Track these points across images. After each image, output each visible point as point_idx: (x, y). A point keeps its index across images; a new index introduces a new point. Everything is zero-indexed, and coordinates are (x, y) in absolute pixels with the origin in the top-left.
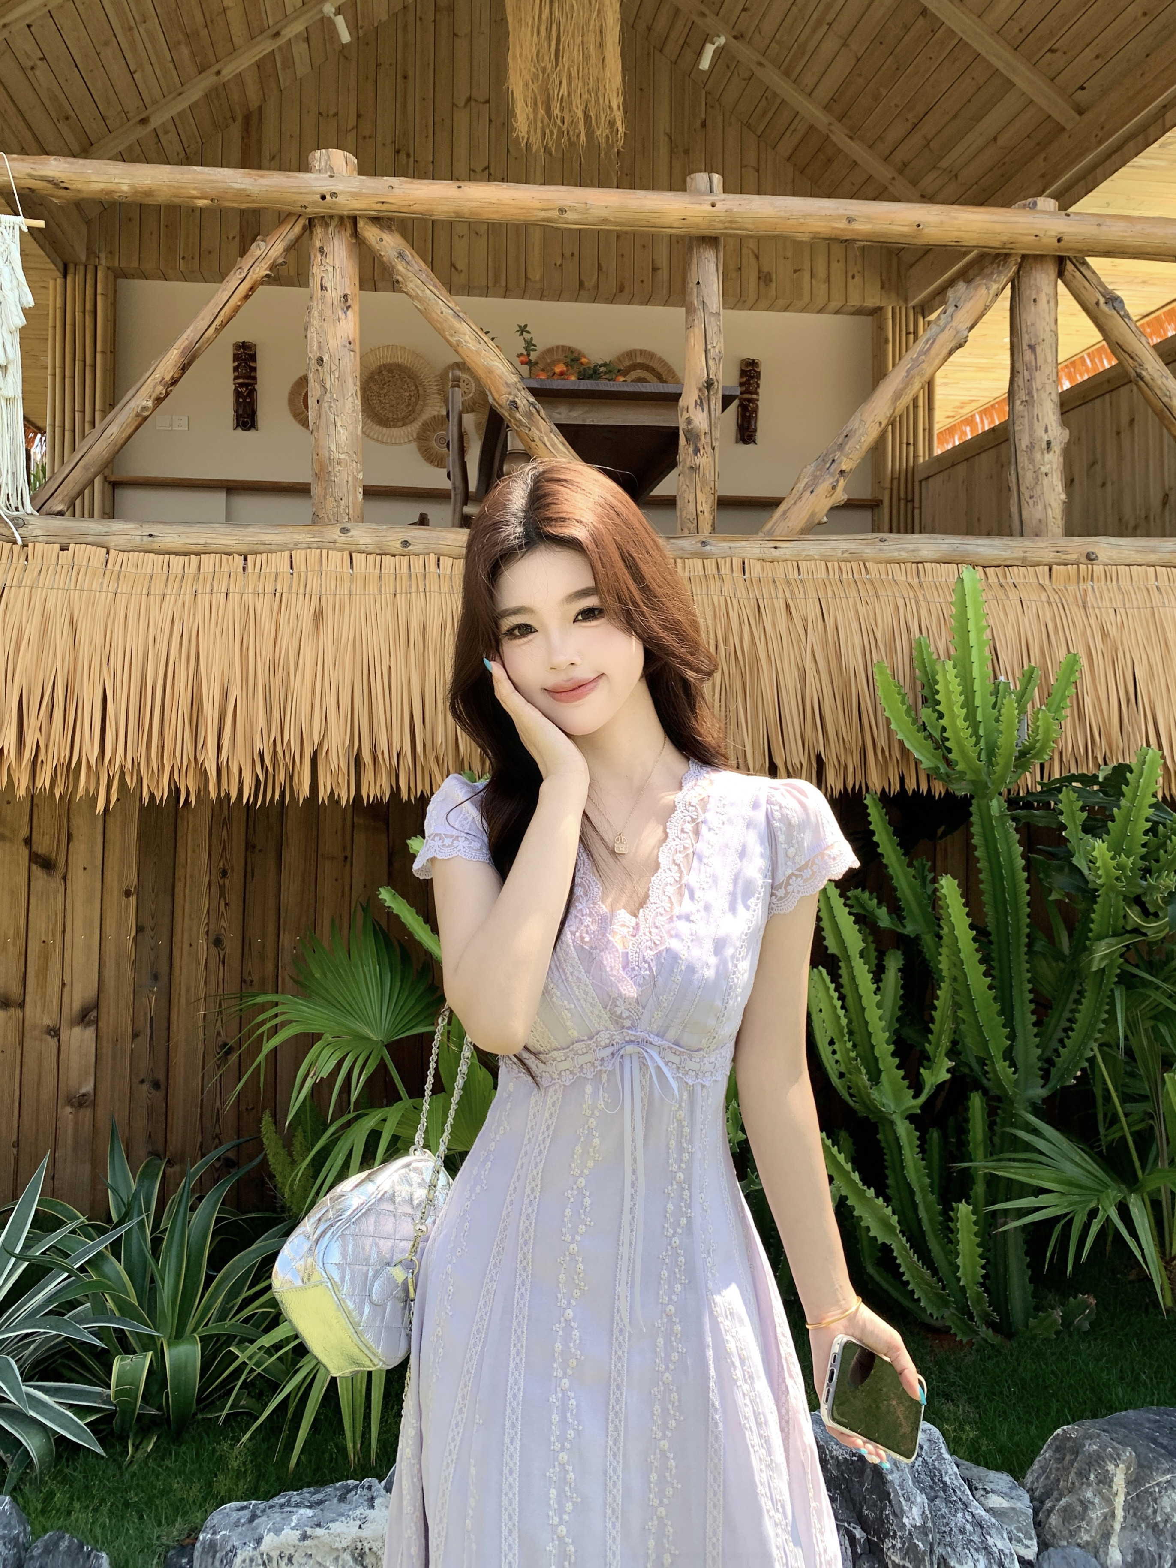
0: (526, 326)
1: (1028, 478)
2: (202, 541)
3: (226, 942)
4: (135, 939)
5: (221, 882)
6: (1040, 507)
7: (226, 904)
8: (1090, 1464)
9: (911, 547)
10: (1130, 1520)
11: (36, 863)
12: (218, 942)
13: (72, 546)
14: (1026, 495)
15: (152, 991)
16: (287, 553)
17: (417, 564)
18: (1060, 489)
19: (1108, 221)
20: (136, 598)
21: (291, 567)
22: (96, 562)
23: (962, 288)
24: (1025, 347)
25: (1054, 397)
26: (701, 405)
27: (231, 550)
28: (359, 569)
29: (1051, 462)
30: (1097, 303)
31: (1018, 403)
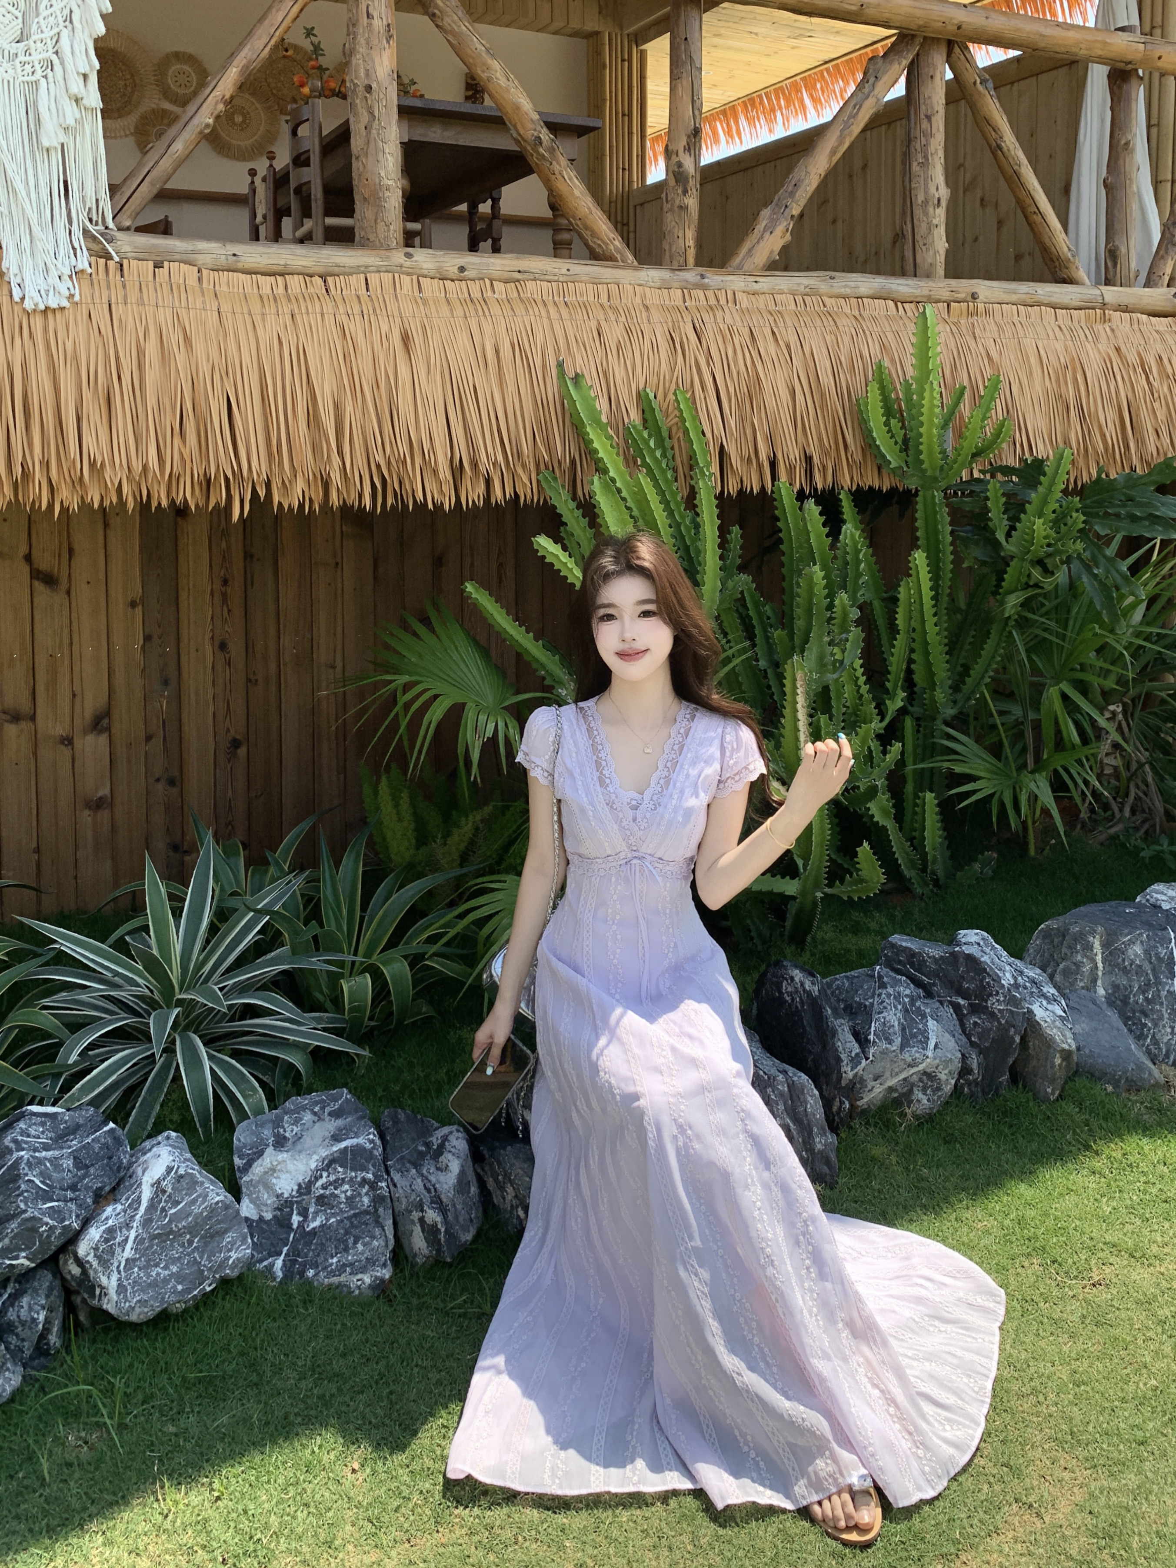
0: (313, 28)
1: (922, 229)
2: (282, 262)
3: (230, 645)
4: (143, 647)
5: (223, 589)
6: (931, 253)
7: (229, 611)
8: (1075, 940)
10: (1109, 968)
11: (38, 579)
12: (223, 646)
13: (166, 264)
14: (920, 241)
15: (162, 696)
16: (362, 276)
17: (475, 288)
18: (944, 239)
19: (993, 15)
20: (239, 317)
21: (368, 290)
22: (192, 281)
23: (880, 61)
24: (922, 116)
25: (942, 160)
26: (689, 151)
27: (311, 271)
28: (427, 293)
29: (939, 216)
30: (975, 83)
31: (915, 164)
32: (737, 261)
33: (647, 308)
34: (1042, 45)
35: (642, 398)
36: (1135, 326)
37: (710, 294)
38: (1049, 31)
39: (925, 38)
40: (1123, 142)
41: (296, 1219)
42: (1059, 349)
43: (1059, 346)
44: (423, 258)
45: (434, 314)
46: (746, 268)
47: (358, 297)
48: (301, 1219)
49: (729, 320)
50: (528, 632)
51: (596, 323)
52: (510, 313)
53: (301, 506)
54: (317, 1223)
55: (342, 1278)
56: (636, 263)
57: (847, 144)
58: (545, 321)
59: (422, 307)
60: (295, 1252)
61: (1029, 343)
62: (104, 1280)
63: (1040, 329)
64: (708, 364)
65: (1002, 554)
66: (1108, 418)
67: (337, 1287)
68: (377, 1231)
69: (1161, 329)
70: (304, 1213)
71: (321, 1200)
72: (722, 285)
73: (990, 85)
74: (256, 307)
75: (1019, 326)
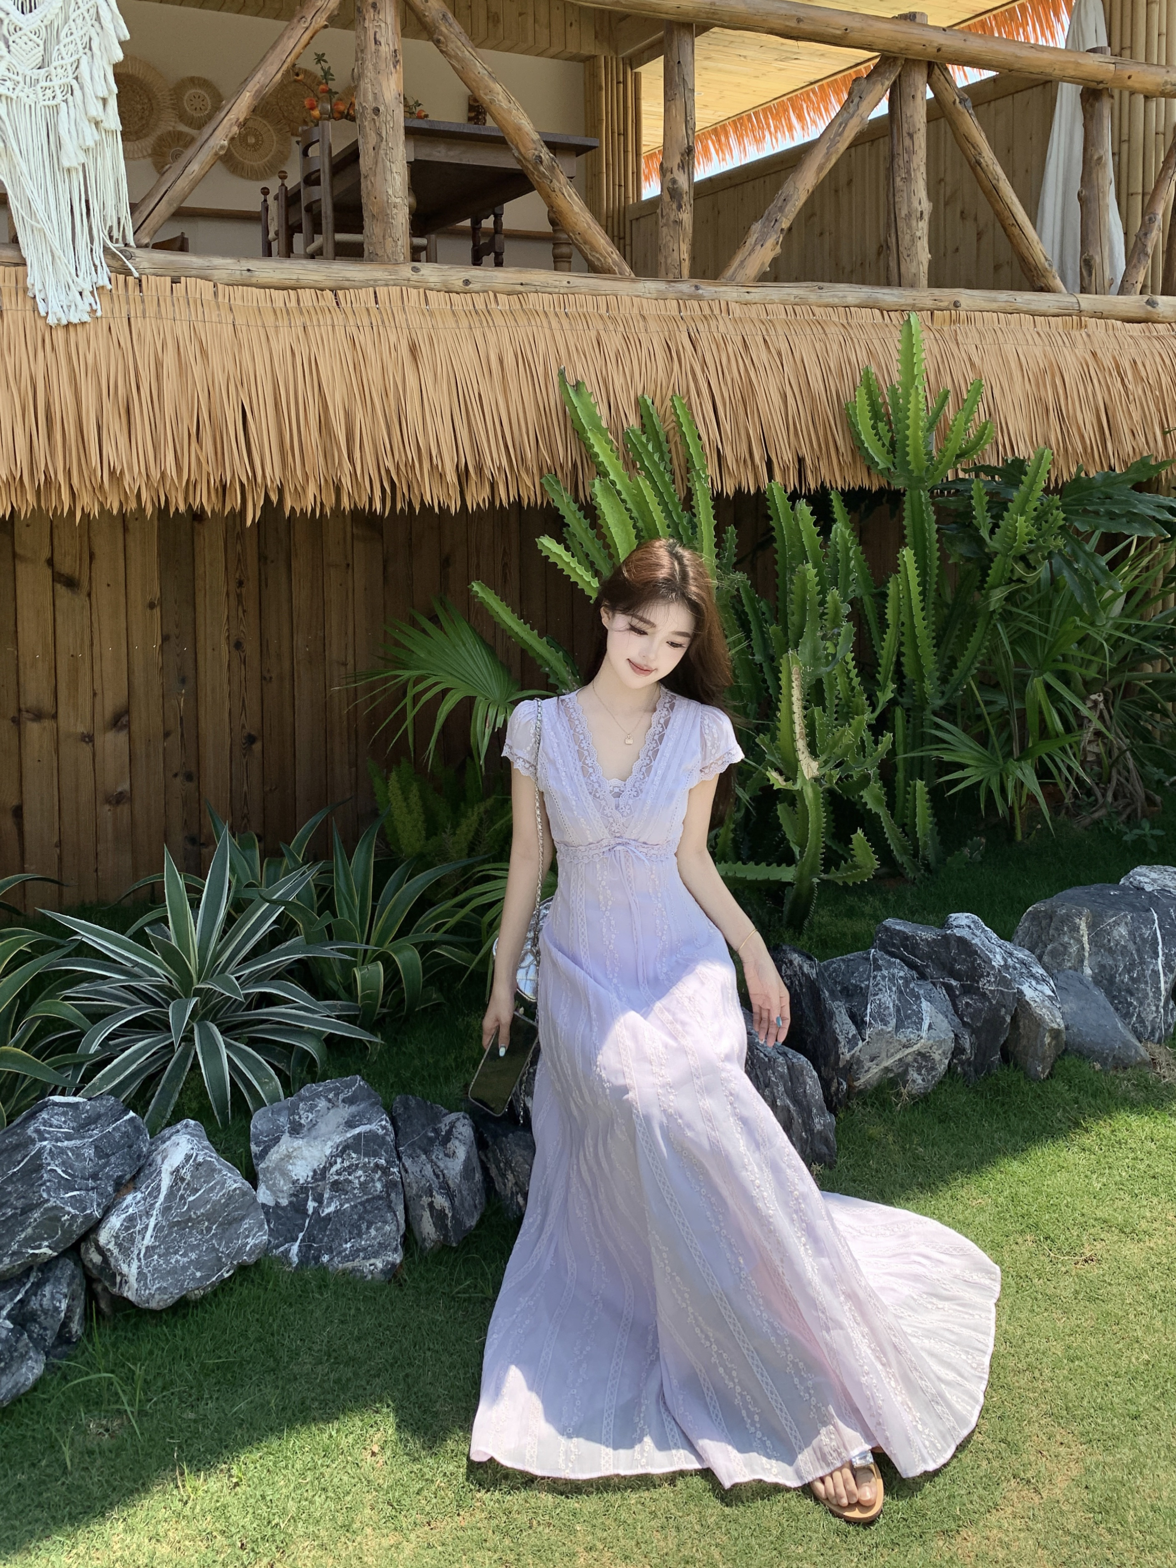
0: (324, 55)
1: (905, 240)
2: (295, 277)
3: (246, 646)
4: (160, 648)
5: (238, 591)
6: (915, 263)
7: (244, 611)
8: (1062, 922)
9: (841, 294)
10: (1094, 949)
11: (60, 581)
12: (238, 645)
13: (183, 279)
14: (904, 252)
15: (180, 693)
16: (371, 290)
17: (479, 300)
18: (927, 250)
19: (971, 38)
20: (253, 330)
21: (377, 303)
22: (208, 295)
23: (864, 82)
24: (905, 134)
25: (925, 176)
26: (683, 168)
27: (321, 285)
28: (433, 305)
29: (922, 228)
30: (954, 102)
31: (898, 179)
32: (729, 272)
33: (644, 318)
34: (1017, 66)
35: (640, 404)
36: (1110, 332)
37: (704, 304)
38: (1025, 53)
39: (906, 60)
40: (1096, 157)
41: (311, 1205)
42: (1038, 355)
43: (1038, 352)
44: (430, 272)
45: (441, 325)
46: (738, 279)
47: (368, 310)
48: (316, 1205)
49: (722, 329)
50: (532, 629)
51: (595, 333)
52: (513, 323)
53: (313, 510)
54: (331, 1209)
55: (356, 1263)
56: (633, 275)
57: (833, 161)
58: (547, 331)
59: (429, 318)
60: (310, 1238)
61: (1009, 349)
62: (125, 1268)
63: (1020, 336)
64: (703, 371)
65: (986, 550)
66: (1086, 420)
67: (351, 1272)
68: (389, 1216)
69: (1135, 334)
70: (319, 1199)
71: (336, 1186)
72: (715, 295)
73: (969, 104)
74: (270, 320)
75: (999, 333)
